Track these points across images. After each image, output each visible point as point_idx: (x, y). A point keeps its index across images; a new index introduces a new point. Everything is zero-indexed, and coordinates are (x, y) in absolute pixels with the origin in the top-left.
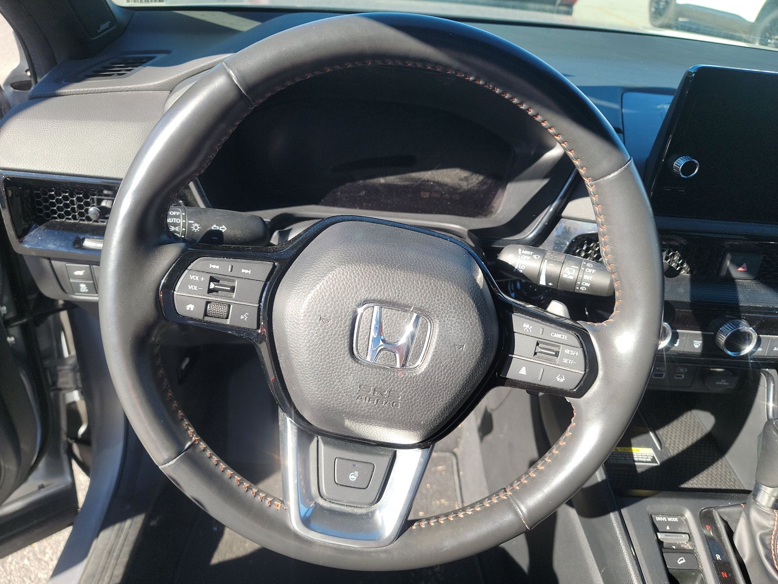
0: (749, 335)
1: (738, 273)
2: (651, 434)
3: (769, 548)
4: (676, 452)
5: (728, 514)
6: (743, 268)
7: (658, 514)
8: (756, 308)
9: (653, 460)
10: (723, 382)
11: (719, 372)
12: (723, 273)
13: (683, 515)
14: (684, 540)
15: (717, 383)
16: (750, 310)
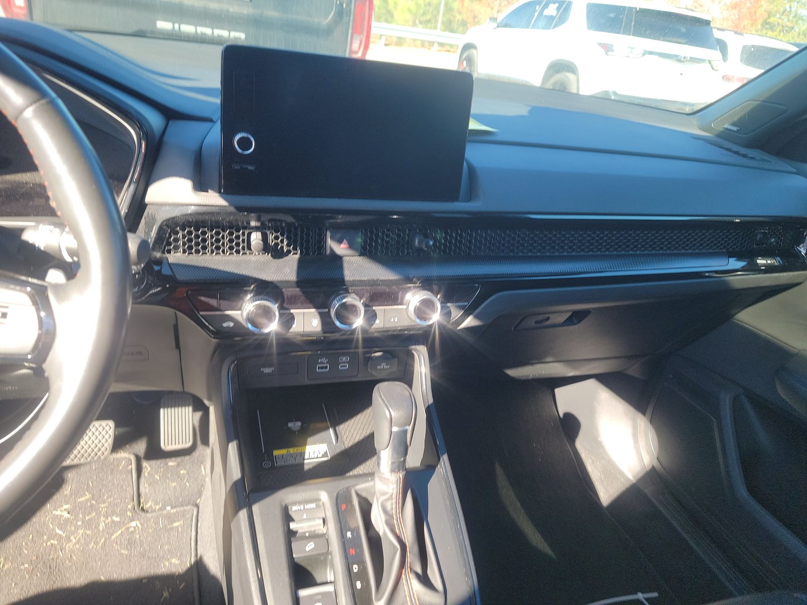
0: (354, 306)
1: (340, 249)
2: (331, 431)
3: (391, 513)
4: (349, 445)
5: (366, 490)
6: (345, 244)
7: (295, 504)
8: (361, 281)
9: (325, 455)
10: (384, 366)
11: (378, 356)
12: (328, 252)
13: (319, 500)
14: (319, 525)
15: (378, 367)
16: (355, 283)
